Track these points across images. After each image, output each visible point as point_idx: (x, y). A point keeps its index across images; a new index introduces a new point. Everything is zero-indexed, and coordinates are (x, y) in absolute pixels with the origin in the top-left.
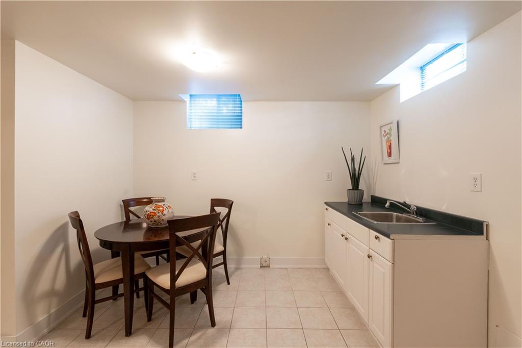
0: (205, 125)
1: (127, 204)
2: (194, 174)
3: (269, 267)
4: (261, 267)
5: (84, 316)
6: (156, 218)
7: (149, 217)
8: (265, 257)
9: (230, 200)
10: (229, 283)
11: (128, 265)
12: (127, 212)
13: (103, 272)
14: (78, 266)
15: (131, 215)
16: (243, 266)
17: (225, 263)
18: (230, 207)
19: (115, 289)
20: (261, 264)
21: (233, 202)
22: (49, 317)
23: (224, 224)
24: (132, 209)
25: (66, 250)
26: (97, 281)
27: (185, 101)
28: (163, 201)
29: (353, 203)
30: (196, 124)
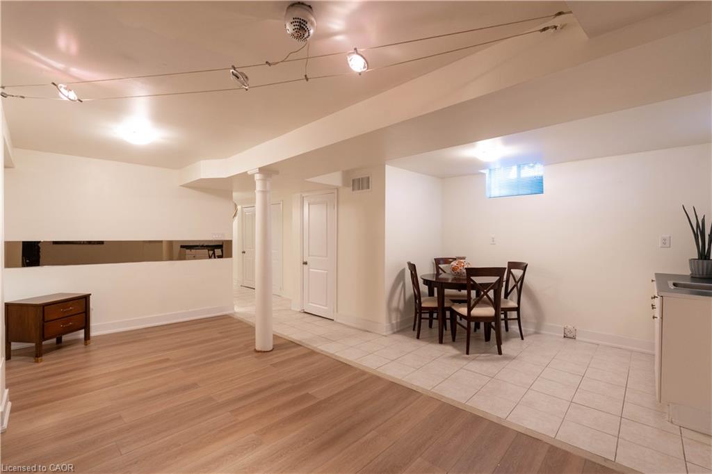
0: (504, 192)
1: (438, 262)
2: (493, 238)
3: (575, 338)
4: (564, 337)
5: (414, 330)
6: (458, 271)
7: (454, 269)
8: (569, 327)
9: (523, 263)
10: (522, 339)
11: (441, 297)
12: (438, 268)
13: (426, 301)
14: (410, 298)
15: (440, 270)
16: (543, 332)
17: (519, 319)
18: (525, 268)
19: (431, 315)
20: (565, 333)
21: (527, 265)
22: (397, 323)
23: (519, 284)
24: (441, 266)
25: (404, 285)
26: (423, 305)
27: (484, 174)
28: (464, 258)
29: (697, 276)
30: (495, 192)
